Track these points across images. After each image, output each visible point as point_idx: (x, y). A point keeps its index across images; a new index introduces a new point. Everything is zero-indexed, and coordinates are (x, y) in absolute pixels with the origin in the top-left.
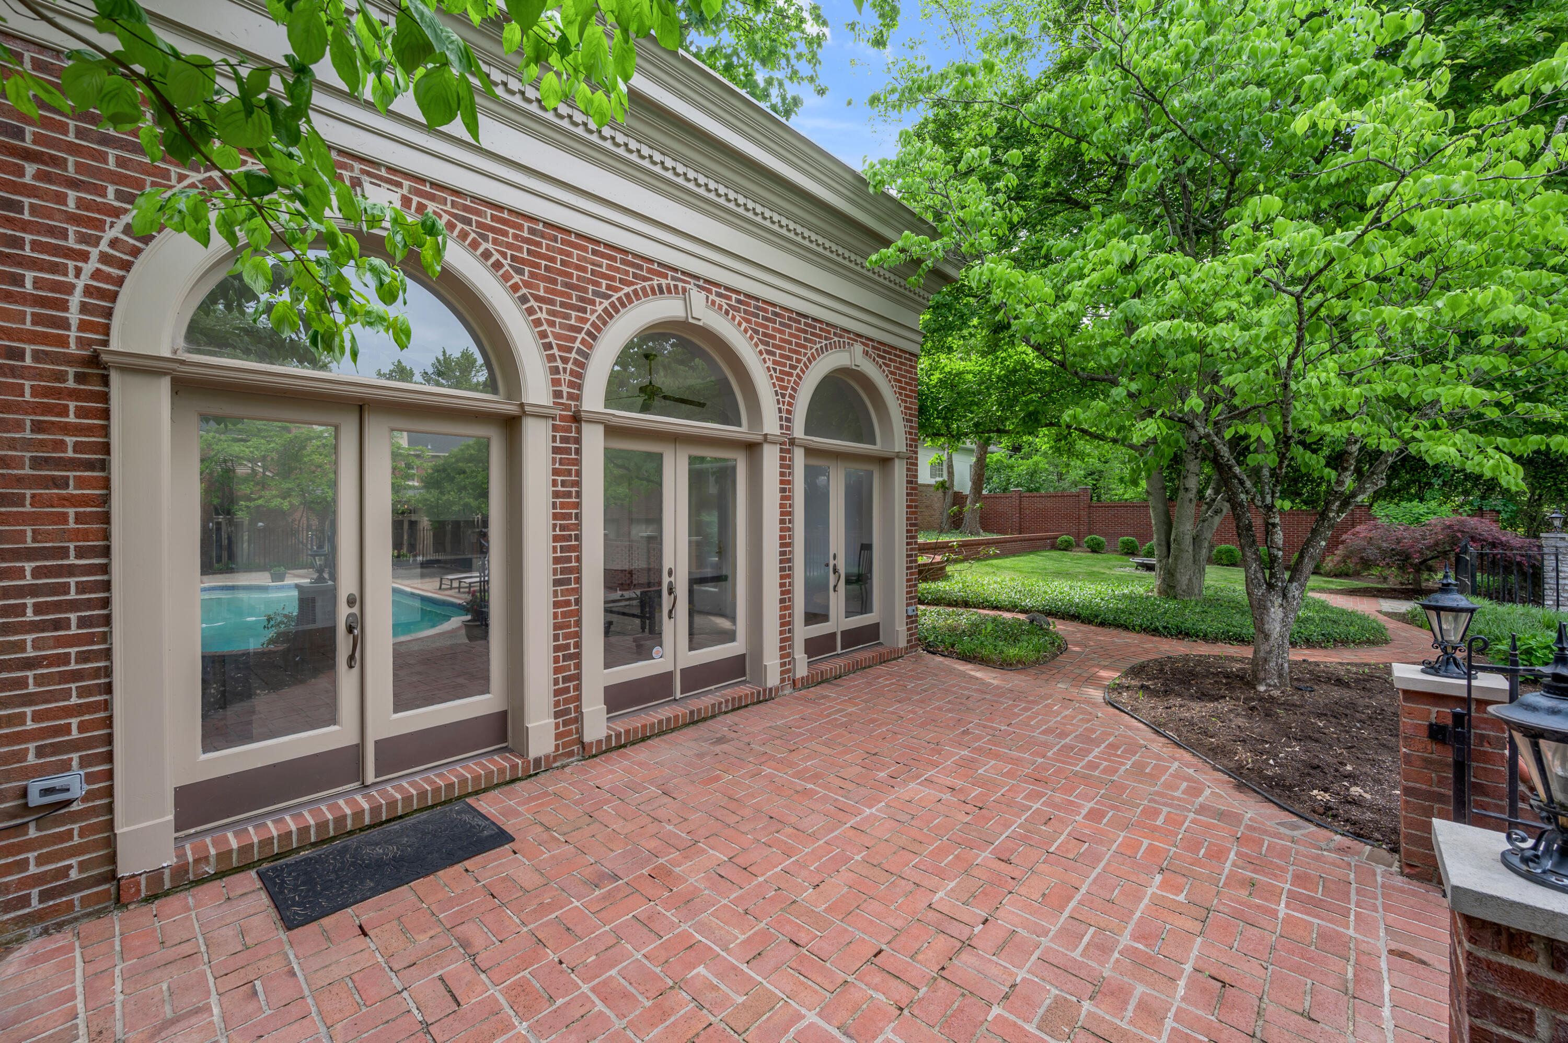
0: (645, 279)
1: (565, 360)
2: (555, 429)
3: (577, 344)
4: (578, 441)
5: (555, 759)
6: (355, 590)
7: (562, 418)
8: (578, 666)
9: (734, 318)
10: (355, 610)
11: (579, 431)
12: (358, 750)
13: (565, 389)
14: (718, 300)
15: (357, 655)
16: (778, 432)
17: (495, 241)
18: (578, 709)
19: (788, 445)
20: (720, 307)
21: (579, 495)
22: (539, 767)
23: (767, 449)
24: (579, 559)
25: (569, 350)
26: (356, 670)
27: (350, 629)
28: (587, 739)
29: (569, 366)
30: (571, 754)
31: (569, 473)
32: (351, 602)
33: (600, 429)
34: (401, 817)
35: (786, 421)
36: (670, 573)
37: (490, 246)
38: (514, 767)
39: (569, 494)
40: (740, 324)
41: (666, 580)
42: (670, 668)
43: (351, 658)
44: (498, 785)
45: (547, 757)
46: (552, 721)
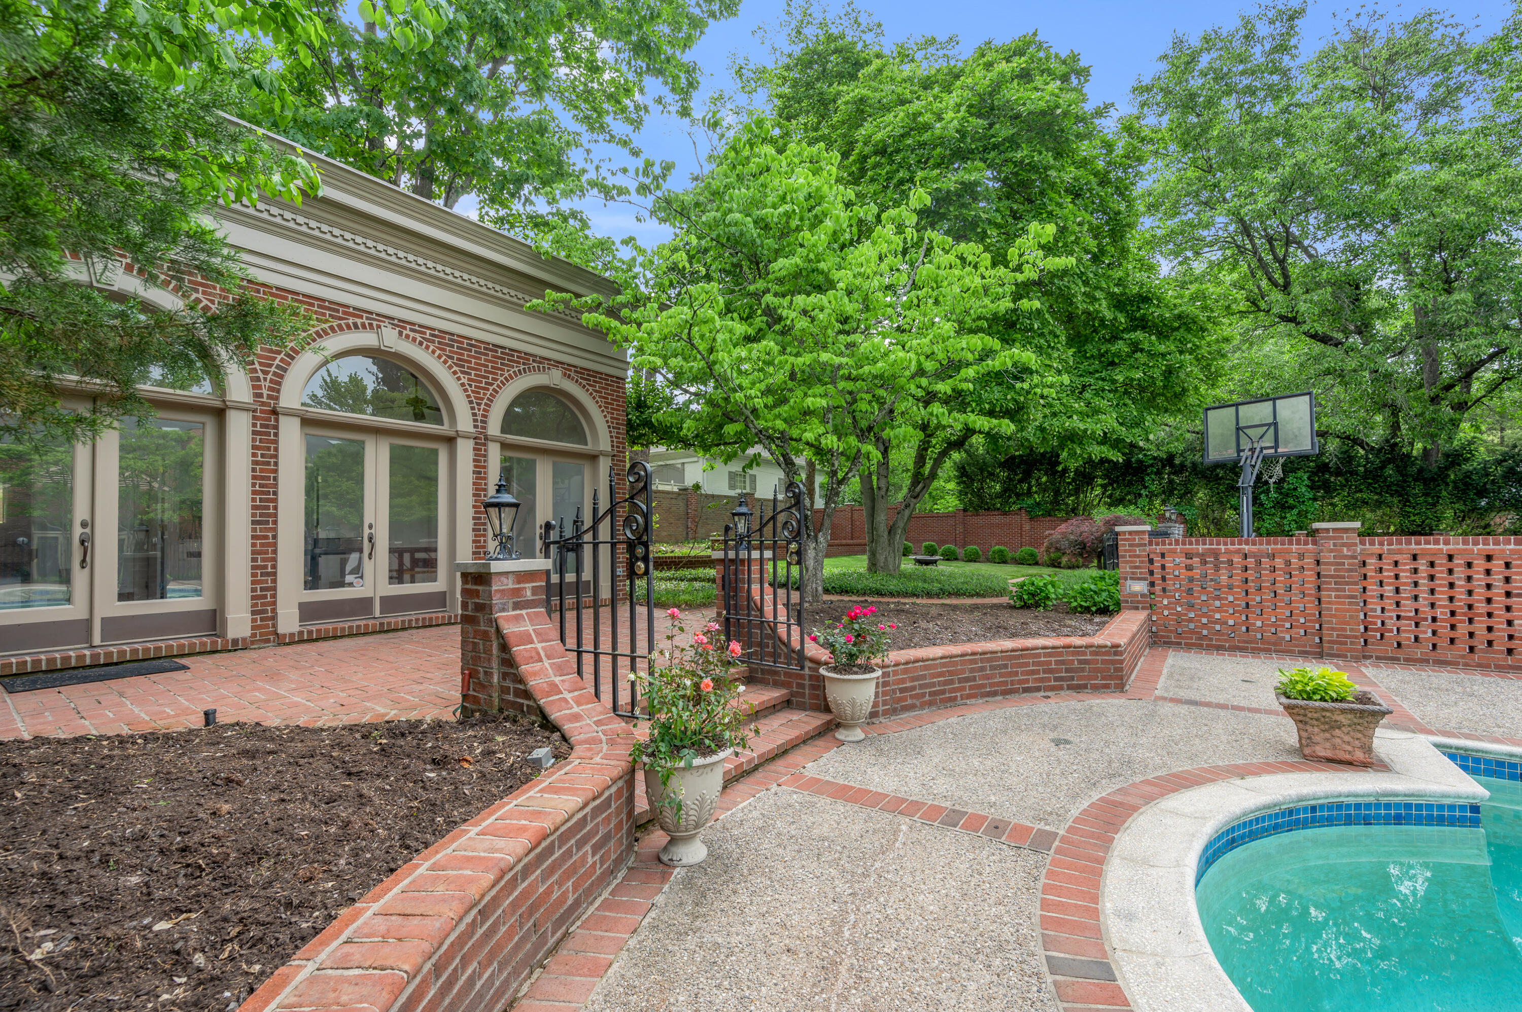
0: (340, 319)
1: (265, 373)
2: (254, 418)
3: (277, 362)
4: (276, 427)
5: (253, 643)
6: (86, 517)
7: (262, 411)
8: (274, 581)
9: (427, 347)
10: (88, 530)
11: (277, 420)
12: (89, 622)
13: (265, 392)
14: (412, 334)
15: (88, 559)
16: (473, 430)
17: (204, 293)
18: (274, 611)
19: (481, 441)
20: (414, 340)
21: (276, 464)
22: (237, 646)
23: (460, 442)
24: (276, 508)
25: (270, 366)
26: (87, 570)
27: (82, 542)
28: (281, 631)
29: (269, 377)
30: (268, 641)
31: (269, 449)
32: (84, 525)
33: (297, 422)
34: (116, 664)
35: (481, 422)
36: (370, 527)
37: (200, 296)
38: (214, 643)
39: (268, 463)
40: (433, 352)
41: (367, 531)
42: (369, 594)
43: (84, 561)
44: (199, 653)
45: (244, 639)
46: (249, 616)
